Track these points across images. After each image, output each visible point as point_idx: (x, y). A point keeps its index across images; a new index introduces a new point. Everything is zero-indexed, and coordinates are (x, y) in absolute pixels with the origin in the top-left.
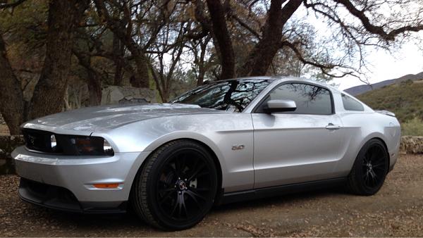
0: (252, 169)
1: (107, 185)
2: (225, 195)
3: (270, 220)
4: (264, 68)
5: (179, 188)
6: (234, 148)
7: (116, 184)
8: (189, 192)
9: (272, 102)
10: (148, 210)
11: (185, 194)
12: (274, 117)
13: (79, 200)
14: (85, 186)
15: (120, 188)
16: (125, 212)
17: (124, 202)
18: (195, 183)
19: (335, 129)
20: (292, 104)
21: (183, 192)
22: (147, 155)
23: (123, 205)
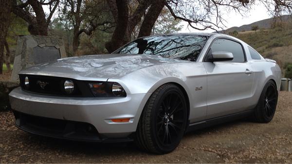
0: (206, 105)
1: (121, 120)
2: (190, 125)
3: (221, 143)
4: (152, 21)
5: (165, 120)
6: (197, 89)
7: (128, 119)
8: (170, 123)
9: (216, 54)
10: (150, 138)
11: (168, 125)
12: (214, 65)
13: (99, 132)
14: (106, 121)
15: (131, 122)
16: (133, 140)
17: (133, 133)
18: (172, 117)
19: (250, 73)
20: (230, 55)
21: (167, 124)
22: (150, 95)
23: (132, 135)
